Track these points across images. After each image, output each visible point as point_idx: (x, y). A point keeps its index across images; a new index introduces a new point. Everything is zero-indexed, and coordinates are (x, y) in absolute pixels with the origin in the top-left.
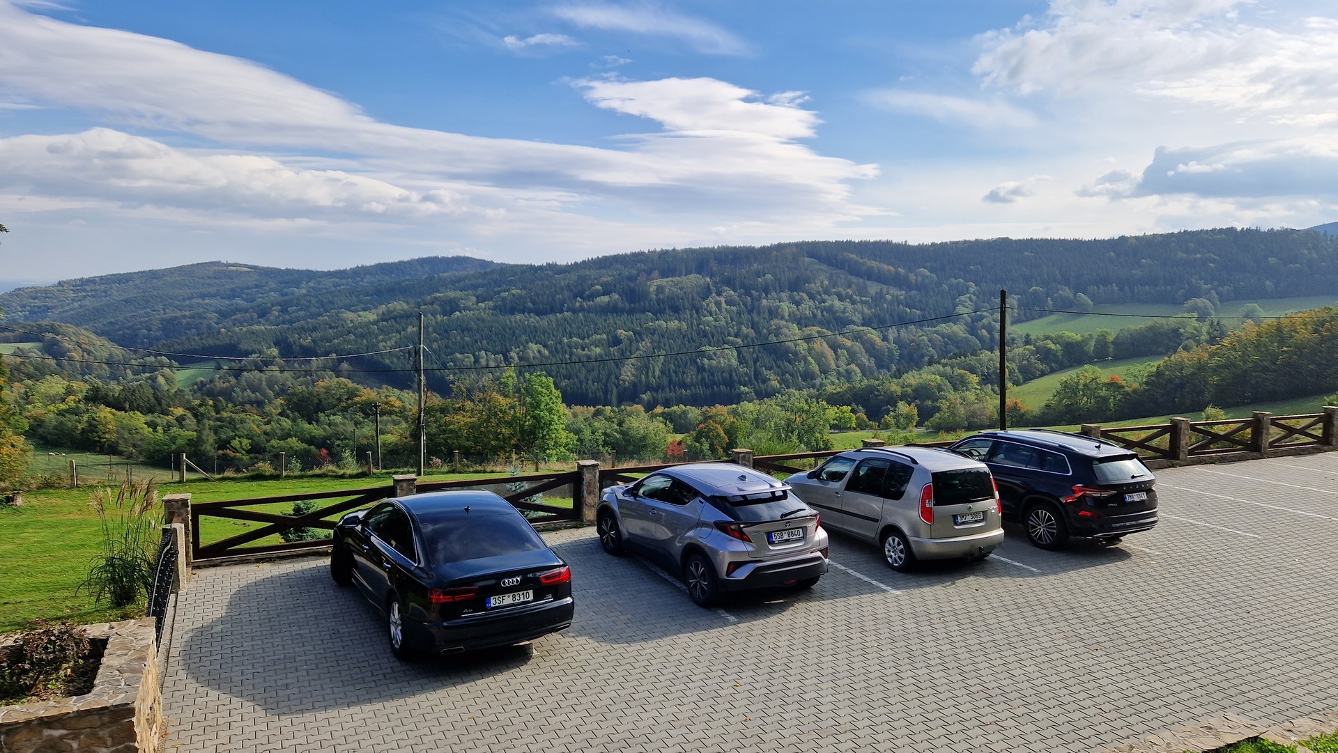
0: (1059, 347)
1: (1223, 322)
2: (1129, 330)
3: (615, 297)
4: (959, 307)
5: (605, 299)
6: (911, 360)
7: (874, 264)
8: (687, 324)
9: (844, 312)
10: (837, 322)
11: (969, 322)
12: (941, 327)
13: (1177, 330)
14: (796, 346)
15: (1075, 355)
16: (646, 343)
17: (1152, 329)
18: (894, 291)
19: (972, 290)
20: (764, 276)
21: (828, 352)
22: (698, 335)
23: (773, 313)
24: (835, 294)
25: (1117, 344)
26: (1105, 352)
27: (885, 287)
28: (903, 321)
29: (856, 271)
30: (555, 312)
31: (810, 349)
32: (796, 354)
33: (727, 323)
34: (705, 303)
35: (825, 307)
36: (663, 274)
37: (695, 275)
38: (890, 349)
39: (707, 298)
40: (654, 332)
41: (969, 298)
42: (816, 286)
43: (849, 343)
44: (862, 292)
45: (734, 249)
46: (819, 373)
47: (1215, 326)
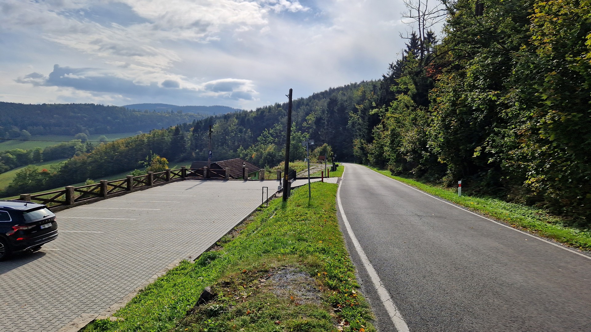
0: (15, 157)
1: (92, 143)
2: (50, 147)
13: (73, 147)
15: (23, 160)
17: (61, 147)
25: (45, 154)
26: (40, 158)
47: (89, 145)
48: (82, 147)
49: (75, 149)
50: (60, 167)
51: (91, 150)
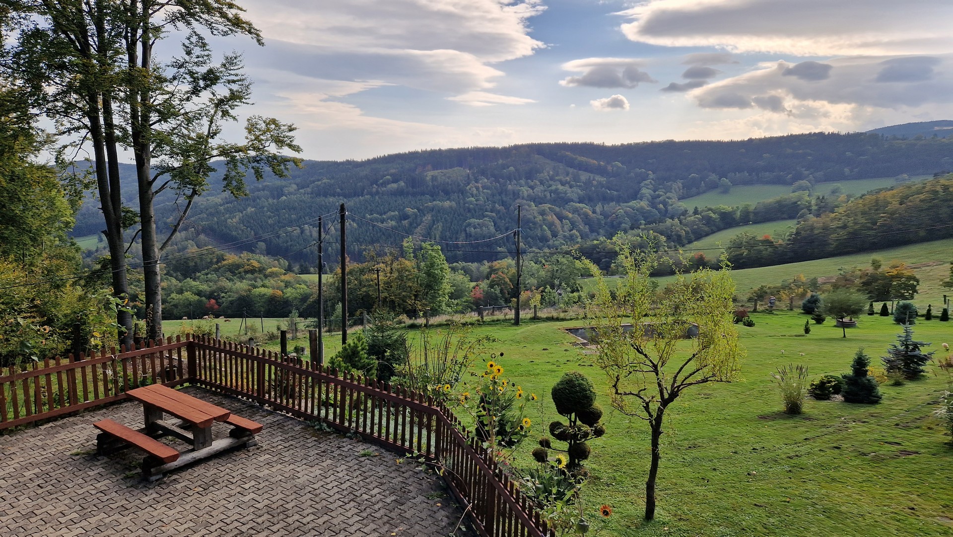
0: (717, 216)
2: (763, 203)
3: (402, 184)
4: (644, 189)
5: (394, 186)
6: (612, 226)
7: (583, 159)
8: (456, 203)
9: (565, 193)
10: (561, 200)
11: (650, 199)
12: (633, 203)
13: (796, 203)
14: (535, 217)
15: (727, 221)
16: (428, 218)
17: (779, 202)
18: (599, 178)
19: (651, 177)
20: (508, 168)
21: (557, 222)
22: (464, 211)
23: (516, 195)
24: (558, 180)
25: (756, 213)
26: (748, 218)
27: (592, 176)
28: (605, 199)
29: (571, 164)
30: (359, 196)
31: (544, 220)
32: (535, 223)
33: (485, 202)
34: (468, 188)
35: (552, 190)
36: (435, 168)
37: (458, 168)
38: (598, 219)
39: (469, 184)
40: (433, 209)
41: (650, 182)
42: (544, 175)
43: (570, 215)
44: (576, 179)
45: (483, 148)
46: (551, 237)
47: (821, 200)
48: (810, 203)
49: (798, 205)
50: (788, 234)
51: (823, 207)
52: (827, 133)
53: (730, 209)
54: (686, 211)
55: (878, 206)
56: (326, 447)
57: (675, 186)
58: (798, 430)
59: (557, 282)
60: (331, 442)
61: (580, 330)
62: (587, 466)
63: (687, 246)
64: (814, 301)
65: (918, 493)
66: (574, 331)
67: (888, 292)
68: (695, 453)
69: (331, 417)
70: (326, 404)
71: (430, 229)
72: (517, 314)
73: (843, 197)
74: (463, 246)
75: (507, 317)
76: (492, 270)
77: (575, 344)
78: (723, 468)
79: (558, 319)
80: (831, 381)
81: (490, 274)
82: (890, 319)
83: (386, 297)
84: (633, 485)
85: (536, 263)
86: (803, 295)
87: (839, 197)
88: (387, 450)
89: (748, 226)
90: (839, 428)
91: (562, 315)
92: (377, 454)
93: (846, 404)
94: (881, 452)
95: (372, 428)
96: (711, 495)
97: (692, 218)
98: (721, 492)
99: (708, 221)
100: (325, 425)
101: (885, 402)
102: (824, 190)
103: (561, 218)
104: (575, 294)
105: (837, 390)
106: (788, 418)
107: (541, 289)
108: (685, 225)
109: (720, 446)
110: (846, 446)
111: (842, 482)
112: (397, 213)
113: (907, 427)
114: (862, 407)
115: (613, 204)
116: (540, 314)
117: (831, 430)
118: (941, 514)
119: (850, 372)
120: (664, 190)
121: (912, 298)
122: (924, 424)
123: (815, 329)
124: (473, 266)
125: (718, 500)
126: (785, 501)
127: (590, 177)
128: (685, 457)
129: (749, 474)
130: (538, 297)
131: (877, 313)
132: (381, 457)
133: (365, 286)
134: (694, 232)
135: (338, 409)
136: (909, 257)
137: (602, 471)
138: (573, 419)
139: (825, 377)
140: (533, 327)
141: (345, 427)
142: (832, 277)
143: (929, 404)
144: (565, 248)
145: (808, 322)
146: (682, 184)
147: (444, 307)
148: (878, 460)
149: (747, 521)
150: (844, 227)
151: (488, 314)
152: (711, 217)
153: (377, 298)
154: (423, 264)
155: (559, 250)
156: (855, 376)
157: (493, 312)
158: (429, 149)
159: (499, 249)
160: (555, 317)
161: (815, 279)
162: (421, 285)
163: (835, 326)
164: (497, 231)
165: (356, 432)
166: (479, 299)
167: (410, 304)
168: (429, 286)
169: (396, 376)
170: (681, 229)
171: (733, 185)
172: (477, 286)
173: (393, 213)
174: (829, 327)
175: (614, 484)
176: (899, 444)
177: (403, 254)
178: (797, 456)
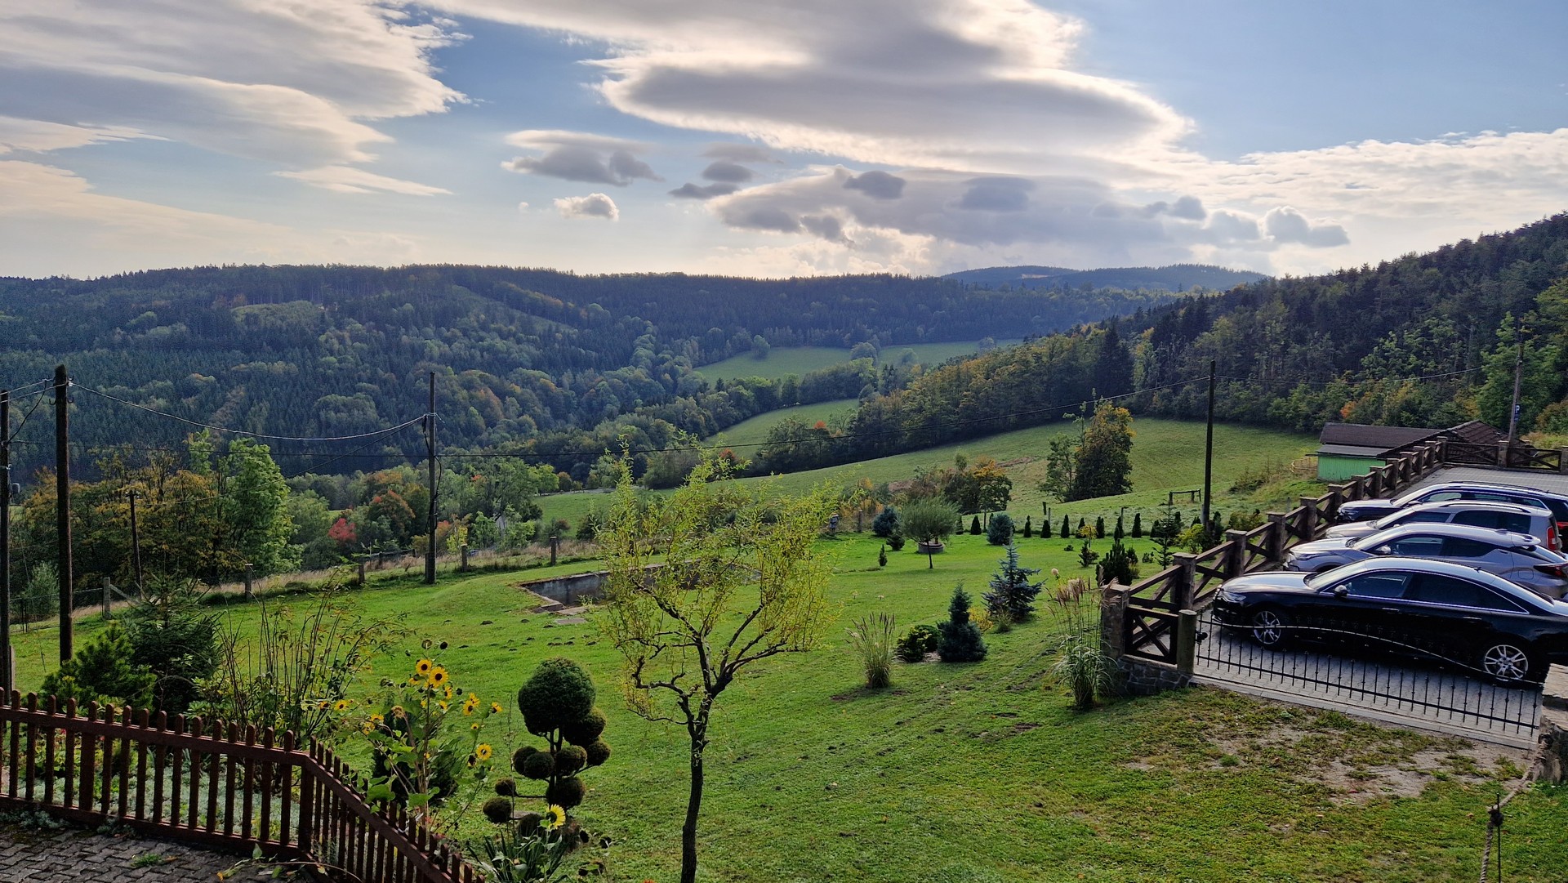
0: (751, 393)
2: (814, 375)
3: (182, 328)
4: (639, 348)
5: (165, 331)
6: (590, 408)
7: (537, 295)
8: (299, 366)
9: (509, 353)
10: (501, 365)
11: (650, 365)
12: (623, 371)
13: (857, 374)
14: (454, 393)
15: (765, 401)
16: (239, 392)
17: (835, 374)
18: (565, 329)
19: (650, 329)
20: (402, 306)
21: (495, 401)
22: (315, 380)
23: (418, 353)
24: (495, 330)
25: (804, 390)
26: (795, 397)
27: (554, 324)
28: (577, 364)
29: (516, 302)
30: (81, 349)
31: (471, 397)
32: (454, 404)
33: (357, 365)
34: (322, 338)
35: (483, 346)
36: (252, 299)
37: (302, 301)
38: (566, 397)
39: (324, 332)
40: (249, 377)
41: (650, 338)
42: (471, 320)
43: (518, 390)
44: (527, 329)
45: (352, 269)
46: (484, 427)
47: (889, 371)
48: (875, 376)
49: (860, 379)
50: (848, 420)
51: (893, 382)
52: (893, 276)
53: (770, 384)
54: (705, 385)
55: (960, 380)
56: (53, 859)
57: (687, 345)
58: (889, 710)
59: (496, 504)
60: (62, 849)
61: (547, 585)
62: (580, 816)
63: (708, 439)
64: (889, 517)
65: (1044, 782)
66: (536, 586)
67: (976, 501)
68: (747, 767)
69: (59, 797)
70: (47, 774)
71: (244, 414)
72: (430, 564)
73: (916, 368)
74: (311, 445)
75: (411, 570)
76: (373, 488)
77: (537, 610)
78: (789, 784)
79: (505, 569)
80: (924, 634)
81: (369, 494)
82: (983, 539)
83: (150, 547)
84: (655, 835)
85: (458, 472)
86: (871, 510)
87: (911, 367)
88: (193, 848)
89: (794, 409)
90: (939, 702)
91: (512, 561)
92: (170, 858)
93: (945, 664)
94: (993, 730)
95: (157, 809)
96: (777, 830)
97: (715, 396)
98: (792, 823)
99: (738, 400)
100: (44, 815)
101: (990, 657)
102: (892, 357)
103: (502, 394)
104: (531, 523)
105: (932, 646)
106: (873, 694)
107: (468, 516)
108: (706, 407)
109: (783, 750)
110: (950, 726)
111: (950, 780)
112: (169, 383)
113: (1021, 690)
114: (966, 666)
115: (590, 372)
116: (471, 562)
117: (929, 705)
118: (1075, 808)
119: (947, 618)
120: (671, 352)
121: (1005, 508)
122: (1041, 683)
123: (893, 558)
124: (336, 481)
125: (788, 838)
126: (880, 822)
127: (550, 326)
128: (734, 775)
129: (827, 788)
130: (463, 531)
131: (966, 531)
132: (180, 862)
133: (100, 527)
134: (718, 419)
135: (76, 782)
136: (1000, 451)
137: (605, 820)
138: (556, 739)
139: (917, 628)
140: (460, 585)
141: (95, 814)
142: (906, 482)
143: (1044, 654)
144: (510, 445)
145: (883, 549)
146: (699, 342)
147: (277, 559)
148: (992, 741)
149: (831, 860)
150: (920, 410)
151: (369, 567)
152: (742, 394)
153: (128, 549)
154: (230, 481)
155: (499, 449)
156: (955, 624)
157: (380, 563)
158: (239, 264)
159: (387, 449)
160: (501, 565)
161: (886, 485)
162: (227, 521)
163: (917, 553)
164: (381, 417)
165: (122, 820)
166: (348, 541)
167: (203, 558)
168: (245, 522)
169: (200, 699)
170: (700, 413)
171: (772, 346)
172: (343, 516)
173: (160, 384)
174: (909, 556)
175: (625, 839)
176: (1014, 715)
177: (186, 461)
178: (889, 750)
